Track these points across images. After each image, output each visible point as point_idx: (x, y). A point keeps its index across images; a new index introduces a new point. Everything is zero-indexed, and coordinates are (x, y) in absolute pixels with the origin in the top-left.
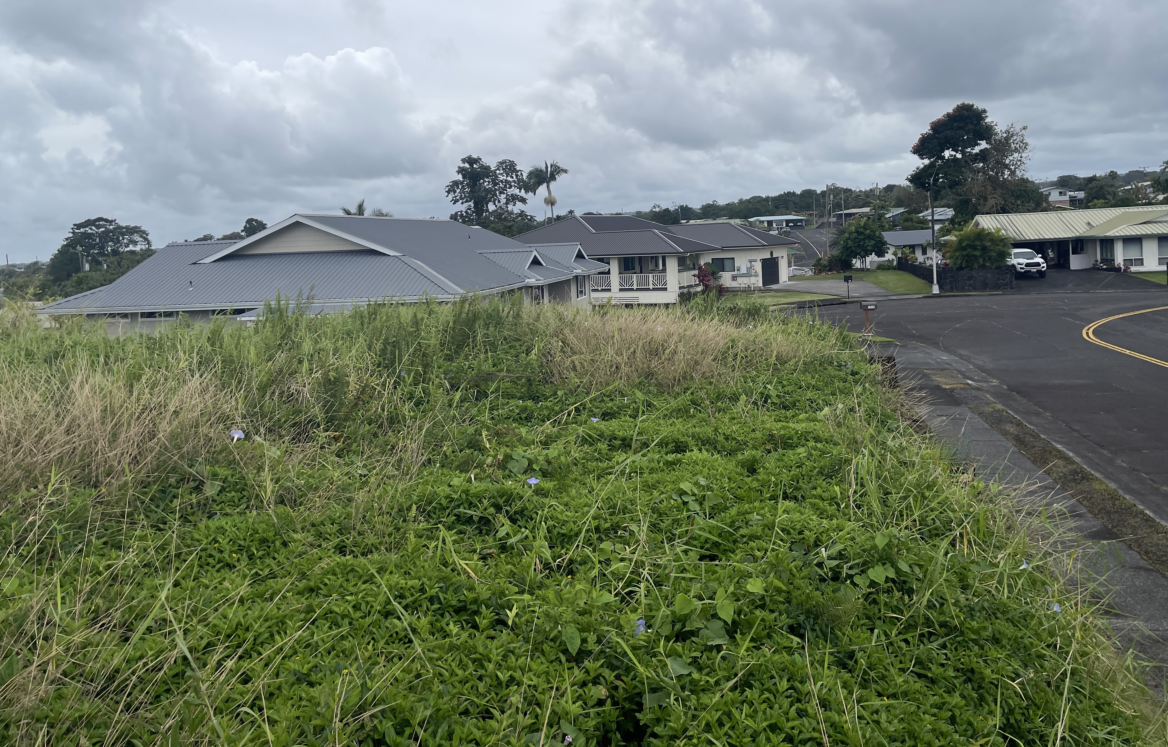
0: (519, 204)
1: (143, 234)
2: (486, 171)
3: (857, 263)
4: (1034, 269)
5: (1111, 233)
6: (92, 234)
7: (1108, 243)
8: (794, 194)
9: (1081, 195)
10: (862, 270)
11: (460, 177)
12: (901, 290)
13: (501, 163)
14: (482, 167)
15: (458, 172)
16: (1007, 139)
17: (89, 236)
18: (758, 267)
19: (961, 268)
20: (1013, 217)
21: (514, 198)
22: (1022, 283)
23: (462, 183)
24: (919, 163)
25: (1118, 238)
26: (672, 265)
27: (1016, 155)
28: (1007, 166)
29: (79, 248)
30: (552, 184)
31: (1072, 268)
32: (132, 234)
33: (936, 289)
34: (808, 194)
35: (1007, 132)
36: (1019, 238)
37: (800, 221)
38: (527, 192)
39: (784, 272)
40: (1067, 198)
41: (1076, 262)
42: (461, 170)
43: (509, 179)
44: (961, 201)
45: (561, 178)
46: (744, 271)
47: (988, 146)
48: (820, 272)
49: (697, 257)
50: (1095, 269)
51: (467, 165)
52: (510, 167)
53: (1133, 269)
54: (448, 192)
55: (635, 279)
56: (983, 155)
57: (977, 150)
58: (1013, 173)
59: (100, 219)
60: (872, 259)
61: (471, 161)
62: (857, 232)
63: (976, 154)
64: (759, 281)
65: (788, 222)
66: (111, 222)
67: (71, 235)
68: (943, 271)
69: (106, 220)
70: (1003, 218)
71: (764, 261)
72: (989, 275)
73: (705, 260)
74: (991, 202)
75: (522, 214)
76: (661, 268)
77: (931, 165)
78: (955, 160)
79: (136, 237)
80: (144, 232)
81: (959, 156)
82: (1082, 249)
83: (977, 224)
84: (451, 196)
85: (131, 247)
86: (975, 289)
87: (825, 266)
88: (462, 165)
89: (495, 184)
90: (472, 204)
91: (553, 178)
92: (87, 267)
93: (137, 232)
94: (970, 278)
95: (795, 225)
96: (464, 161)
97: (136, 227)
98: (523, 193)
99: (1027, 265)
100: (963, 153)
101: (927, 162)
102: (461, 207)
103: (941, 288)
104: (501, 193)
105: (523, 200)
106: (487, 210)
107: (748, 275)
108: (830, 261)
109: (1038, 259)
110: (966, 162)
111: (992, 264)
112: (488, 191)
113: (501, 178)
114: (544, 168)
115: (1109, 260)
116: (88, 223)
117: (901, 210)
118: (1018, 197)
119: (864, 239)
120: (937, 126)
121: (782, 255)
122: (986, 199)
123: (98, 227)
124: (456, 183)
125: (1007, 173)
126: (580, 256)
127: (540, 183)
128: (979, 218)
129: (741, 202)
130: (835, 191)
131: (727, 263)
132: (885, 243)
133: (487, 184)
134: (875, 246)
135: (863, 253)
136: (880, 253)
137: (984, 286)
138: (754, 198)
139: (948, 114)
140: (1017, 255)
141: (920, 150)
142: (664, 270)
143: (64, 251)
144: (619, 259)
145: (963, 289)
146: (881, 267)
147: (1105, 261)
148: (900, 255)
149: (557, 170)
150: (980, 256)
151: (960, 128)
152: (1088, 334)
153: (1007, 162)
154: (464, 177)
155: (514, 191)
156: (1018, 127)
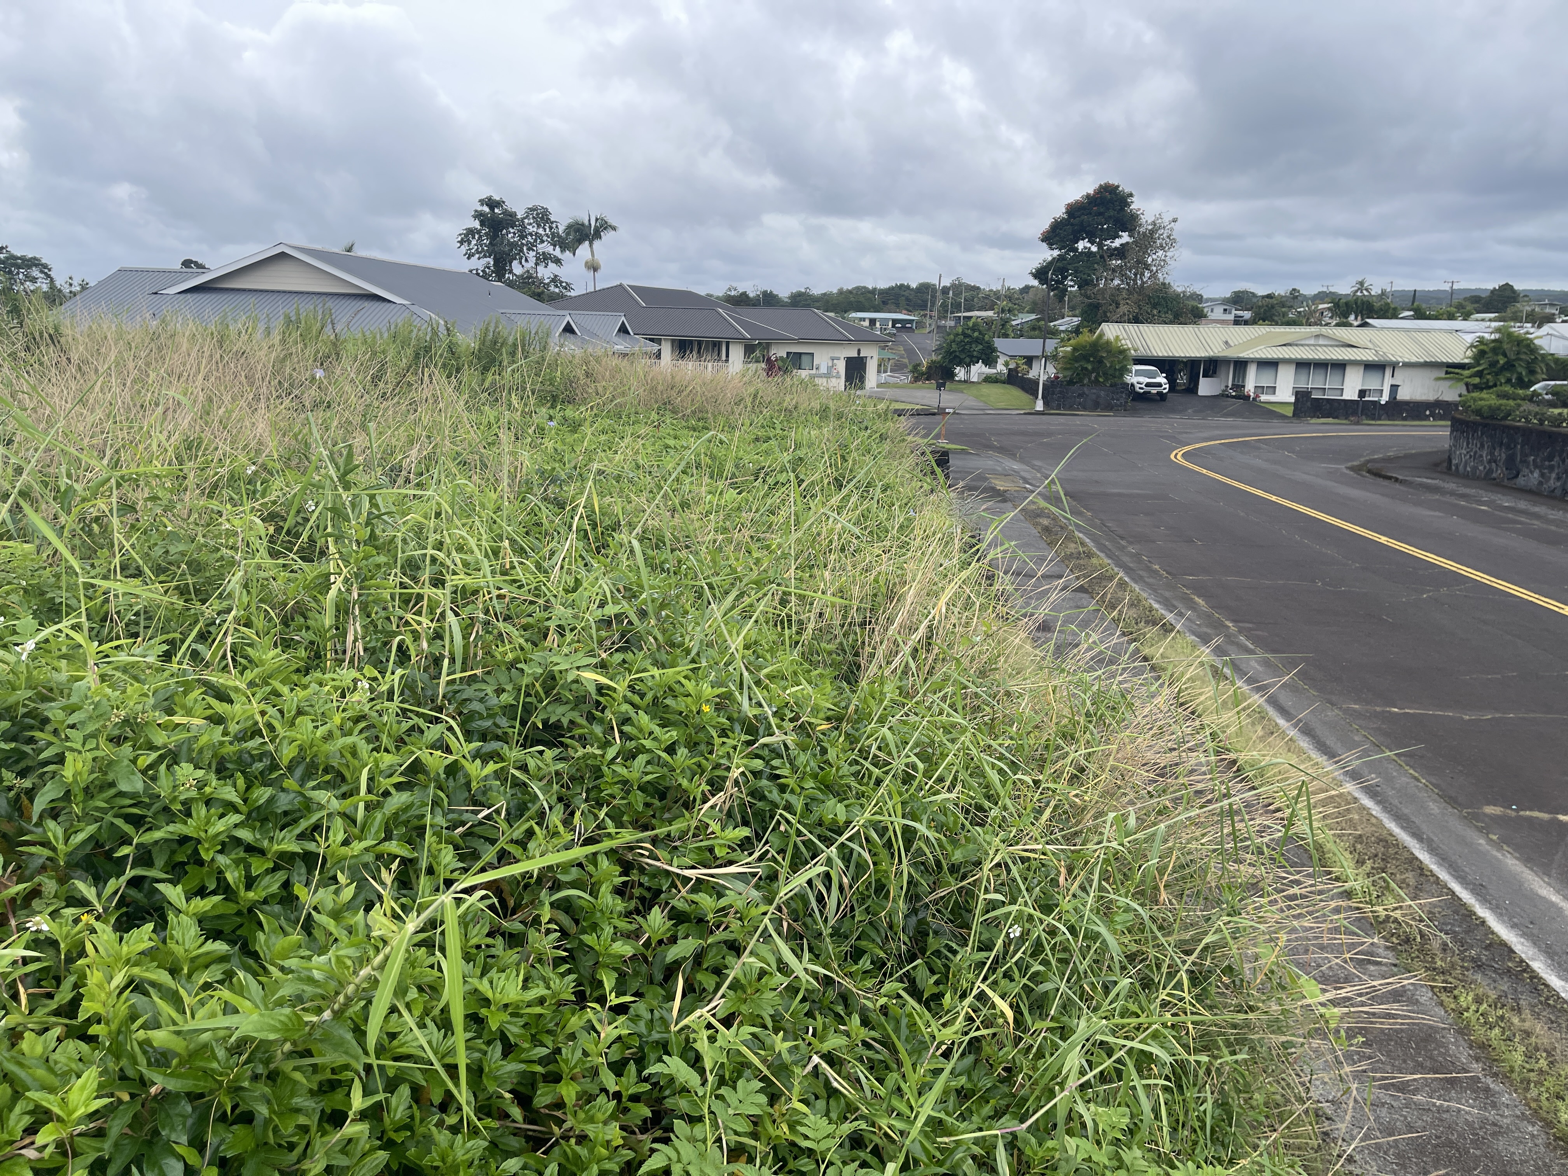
0: (552, 265)
1: (44, 268)
2: (510, 219)
3: (960, 373)
4: (1154, 391)
5: (1244, 355)
7: (1241, 365)
8: (908, 287)
9: (1247, 315)
10: (965, 381)
11: (476, 224)
12: (1001, 404)
13: (531, 209)
14: (505, 212)
15: (475, 217)
16: (1152, 232)
18: (841, 366)
19: (1071, 382)
20: (1145, 328)
21: (544, 259)
22: (1139, 405)
23: (479, 232)
24: (1048, 254)
25: (1253, 361)
26: (737, 354)
27: (1160, 253)
28: (1147, 267)
30: (596, 243)
31: (1201, 393)
32: (30, 267)
33: (1039, 405)
34: (925, 289)
35: (1154, 223)
36: (1145, 353)
37: (911, 321)
38: (563, 251)
39: (872, 376)
40: (1231, 317)
41: (1206, 387)
42: (478, 215)
43: (541, 231)
44: (1090, 305)
45: (607, 236)
46: (823, 370)
47: (1131, 240)
48: (916, 379)
49: (768, 346)
50: (1224, 395)
51: (486, 209)
52: (542, 216)
53: (1264, 398)
54: (461, 242)
56: (1121, 252)
57: (1117, 243)
58: (1154, 276)
60: (979, 370)
61: (492, 204)
62: (963, 334)
63: (1116, 249)
64: (839, 383)
65: (895, 322)
68: (1051, 385)
70: (1132, 328)
71: (849, 361)
72: (1101, 393)
73: (779, 352)
74: (1123, 309)
75: (555, 280)
76: (724, 357)
77: (1061, 258)
78: (1089, 254)
79: (35, 272)
80: (45, 266)
81: (1094, 249)
82: (1215, 372)
83: (1102, 335)
84: (464, 248)
86: (1085, 409)
87: (923, 374)
88: (480, 208)
89: (522, 237)
90: (491, 261)
91: (597, 235)
93: (36, 265)
94: (1079, 395)
95: (903, 327)
96: (482, 202)
97: (35, 258)
98: (557, 252)
99: (1148, 385)
100: (1100, 246)
101: (1056, 253)
102: (479, 263)
103: (1046, 403)
104: (529, 249)
105: (558, 261)
106: (511, 272)
107: (828, 376)
108: (929, 368)
109: (1161, 379)
110: (1102, 257)
111: (1107, 380)
112: (513, 245)
113: (531, 229)
114: (587, 223)
115: (1239, 387)
117: (1033, 317)
118: (1154, 306)
119: (970, 343)
120: (1073, 210)
121: (872, 355)
122: (1118, 305)
124: (471, 232)
125: (1147, 274)
126: (623, 330)
127: (580, 241)
128: (1104, 326)
129: (841, 292)
130: (958, 287)
131: (805, 360)
132: (994, 350)
133: (511, 235)
134: (982, 352)
135: (967, 360)
136: (990, 361)
138: (858, 288)
139: (1088, 196)
140: (1138, 373)
141: (1050, 238)
142: (727, 361)
144: (673, 341)
146: (988, 380)
147: (1235, 387)
148: (1012, 366)
149: (603, 226)
150: (1093, 370)
151: (1100, 214)
152: (1177, 456)
153: (1150, 260)
154: (482, 223)
155: (545, 247)
156: (1166, 219)
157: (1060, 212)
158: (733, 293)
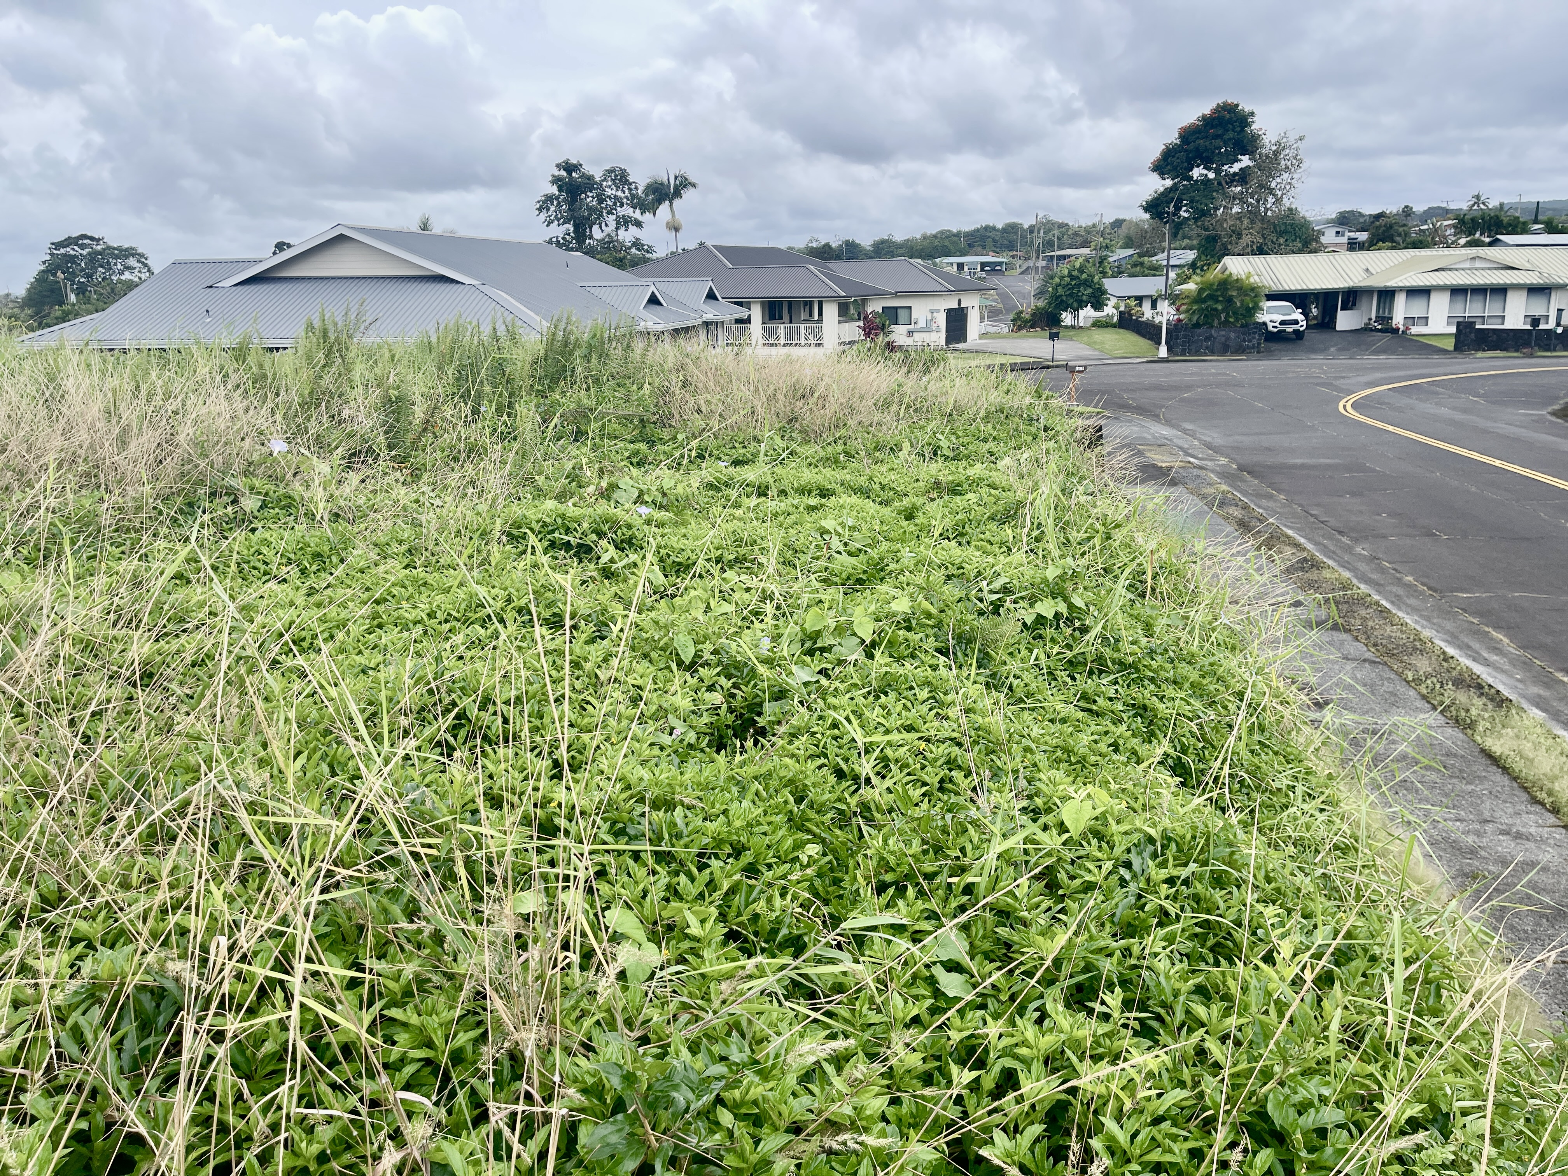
0: (632, 229)
1: (141, 257)
2: (589, 184)
3: (1067, 318)
4: (1289, 329)
5: (1392, 283)
6: (76, 256)
7: (1387, 295)
8: (994, 228)
10: (1073, 327)
11: (554, 190)
12: (1119, 353)
13: (610, 171)
14: (583, 176)
15: (553, 182)
16: (1276, 153)
17: (72, 259)
18: (941, 319)
19: (1197, 325)
20: (1271, 259)
21: (624, 222)
22: (1274, 346)
23: (557, 198)
24: (1159, 184)
25: (1401, 289)
26: (831, 312)
27: (1285, 176)
28: (1271, 192)
29: (60, 275)
30: (677, 202)
31: (1338, 328)
32: (127, 257)
33: (1163, 352)
34: (1012, 229)
35: (1278, 143)
36: (1276, 287)
37: (1000, 264)
38: (643, 212)
39: (974, 327)
41: (1345, 320)
42: (556, 180)
43: (619, 193)
44: (1208, 237)
45: (688, 194)
46: (922, 324)
47: (1251, 164)
48: (1020, 328)
49: (864, 302)
50: (1367, 329)
51: (564, 173)
52: (621, 178)
53: (1414, 330)
54: (540, 209)
55: (782, 331)
56: (1243, 177)
57: (1236, 168)
58: (1279, 201)
59: (84, 237)
60: (1087, 313)
61: (569, 168)
62: (1070, 275)
63: (1235, 174)
65: (983, 265)
66: (98, 240)
67: (48, 257)
68: (1175, 329)
69: (92, 239)
70: (1258, 261)
71: (949, 312)
72: (1232, 335)
73: (873, 308)
74: (1246, 239)
75: (637, 244)
76: (816, 317)
77: (1173, 188)
78: (1206, 181)
79: (132, 262)
80: (141, 255)
81: (1211, 175)
82: (1354, 304)
83: (1225, 269)
84: (543, 216)
85: (127, 276)
86: (1213, 353)
87: (1026, 322)
88: (557, 173)
89: (601, 201)
90: (570, 227)
91: (677, 193)
92: (73, 298)
93: (133, 255)
94: (1207, 339)
95: (993, 270)
96: (558, 166)
97: (131, 249)
98: (637, 215)
99: (1282, 323)
100: (1218, 171)
101: (1169, 183)
102: (559, 231)
103: (1169, 350)
104: (609, 213)
105: (638, 224)
106: (591, 237)
107: (927, 330)
108: (1033, 315)
109: (1297, 315)
110: (1220, 184)
111: (1237, 320)
112: (591, 210)
113: (609, 192)
114: (666, 182)
115: (1385, 319)
116: (69, 242)
117: (1131, 252)
118: (1281, 234)
119: (1078, 286)
120: (1187, 134)
121: (972, 303)
122: (1239, 236)
123: (82, 246)
124: (549, 198)
125: (1271, 200)
126: (711, 296)
127: (660, 201)
128: (1227, 260)
129: (925, 237)
130: (1045, 225)
131: (902, 314)
132: (1104, 292)
133: (590, 199)
134: (1092, 295)
135: (1075, 305)
136: (1098, 305)
137: (1225, 349)
138: (942, 232)
139: (1204, 117)
140: (1270, 310)
141: (1161, 167)
142: (821, 319)
143: (42, 278)
144: (763, 303)
145: (1197, 353)
146: (1098, 324)
147: (1378, 319)
148: (1122, 309)
149: (683, 184)
150: (1223, 310)
151: (1217, 137)
152: (1346, 406)
153: (1273, 185)
154: (560, 189)
155: (626, 211)
156: (1292, 137)
157: (1173, 137)
158: (815, 245)
